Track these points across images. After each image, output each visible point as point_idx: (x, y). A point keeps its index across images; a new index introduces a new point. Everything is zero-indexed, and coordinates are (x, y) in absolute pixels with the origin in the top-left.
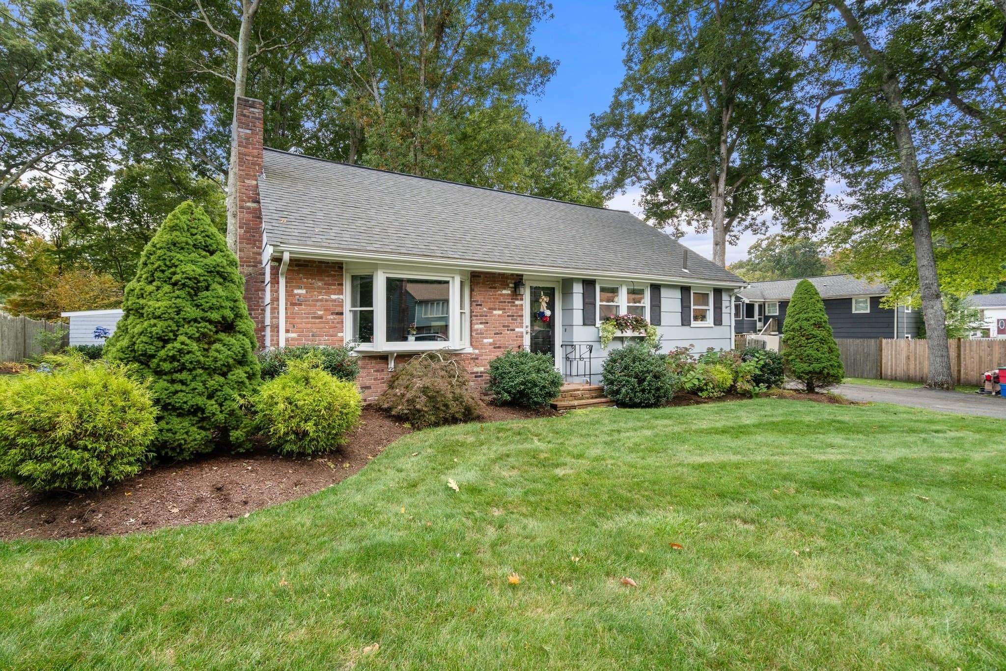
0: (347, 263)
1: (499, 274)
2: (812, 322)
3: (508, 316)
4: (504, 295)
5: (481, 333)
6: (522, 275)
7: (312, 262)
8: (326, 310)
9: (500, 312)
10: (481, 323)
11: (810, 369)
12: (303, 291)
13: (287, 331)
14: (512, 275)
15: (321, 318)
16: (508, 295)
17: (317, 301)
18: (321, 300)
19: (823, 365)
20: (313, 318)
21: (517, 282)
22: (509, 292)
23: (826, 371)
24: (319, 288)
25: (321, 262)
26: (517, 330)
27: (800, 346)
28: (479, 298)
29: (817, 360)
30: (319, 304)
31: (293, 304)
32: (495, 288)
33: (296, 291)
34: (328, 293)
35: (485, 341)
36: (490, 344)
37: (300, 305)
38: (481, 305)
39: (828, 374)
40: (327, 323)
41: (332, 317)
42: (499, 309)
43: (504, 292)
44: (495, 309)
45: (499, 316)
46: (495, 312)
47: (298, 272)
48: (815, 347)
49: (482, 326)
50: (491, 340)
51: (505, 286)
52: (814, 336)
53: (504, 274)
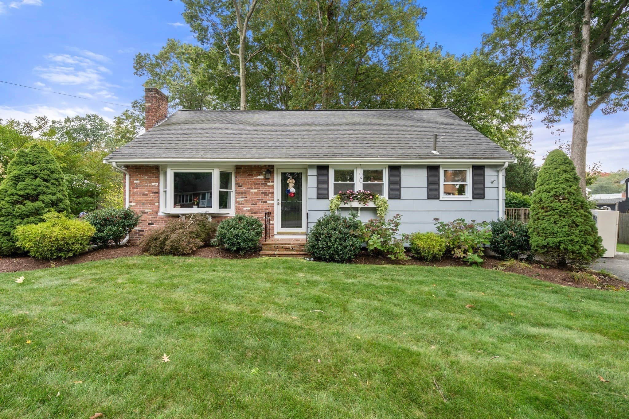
0: (161, 165)
1: (255, 166)
2: (552, 193)
3: (262, 193)
4: (259, 179)
5: (241, 204)
6: (273, 166)
7: (143, 166)
8: (149, 191)
9: (256, 191)
10: (242, 198)
11: (545, 243)
12: (138, 182)
13: (130, 202)
14: (265, 166)
15: (147, 195)
16: (262, 179)
17: (145, 186)
18: (147, 186)
19: (559, 239)
20: (143, 195)
21: (269, 170)
22: (263, 177)
23: (562, 246)
24: (146, 179)
25: (147, 166)
26: (268, 202)
27: (538, 219)
28: (241, 182)
29: (554, 234)
30: (146, 188)
31: (134, 188)
32: (252, 175)
33: (135, 182)
34: (151, 182)
35: (245, 209)
36: (248, 211)
37: (137, 188)
38: (241, 186)
39: (566, 249)
40: (150, 198)
41: (152, 194)
42: (255, 189)
43: (259, 177)
44: (252, 189)
45: (255, 193)
46: (252, 191)
47: (136, 172)
48: (552, 220)
49: (242, 200)
50: (249, 209)
51: (260, 173)
52: (553, 209)
53: (258, 166)
